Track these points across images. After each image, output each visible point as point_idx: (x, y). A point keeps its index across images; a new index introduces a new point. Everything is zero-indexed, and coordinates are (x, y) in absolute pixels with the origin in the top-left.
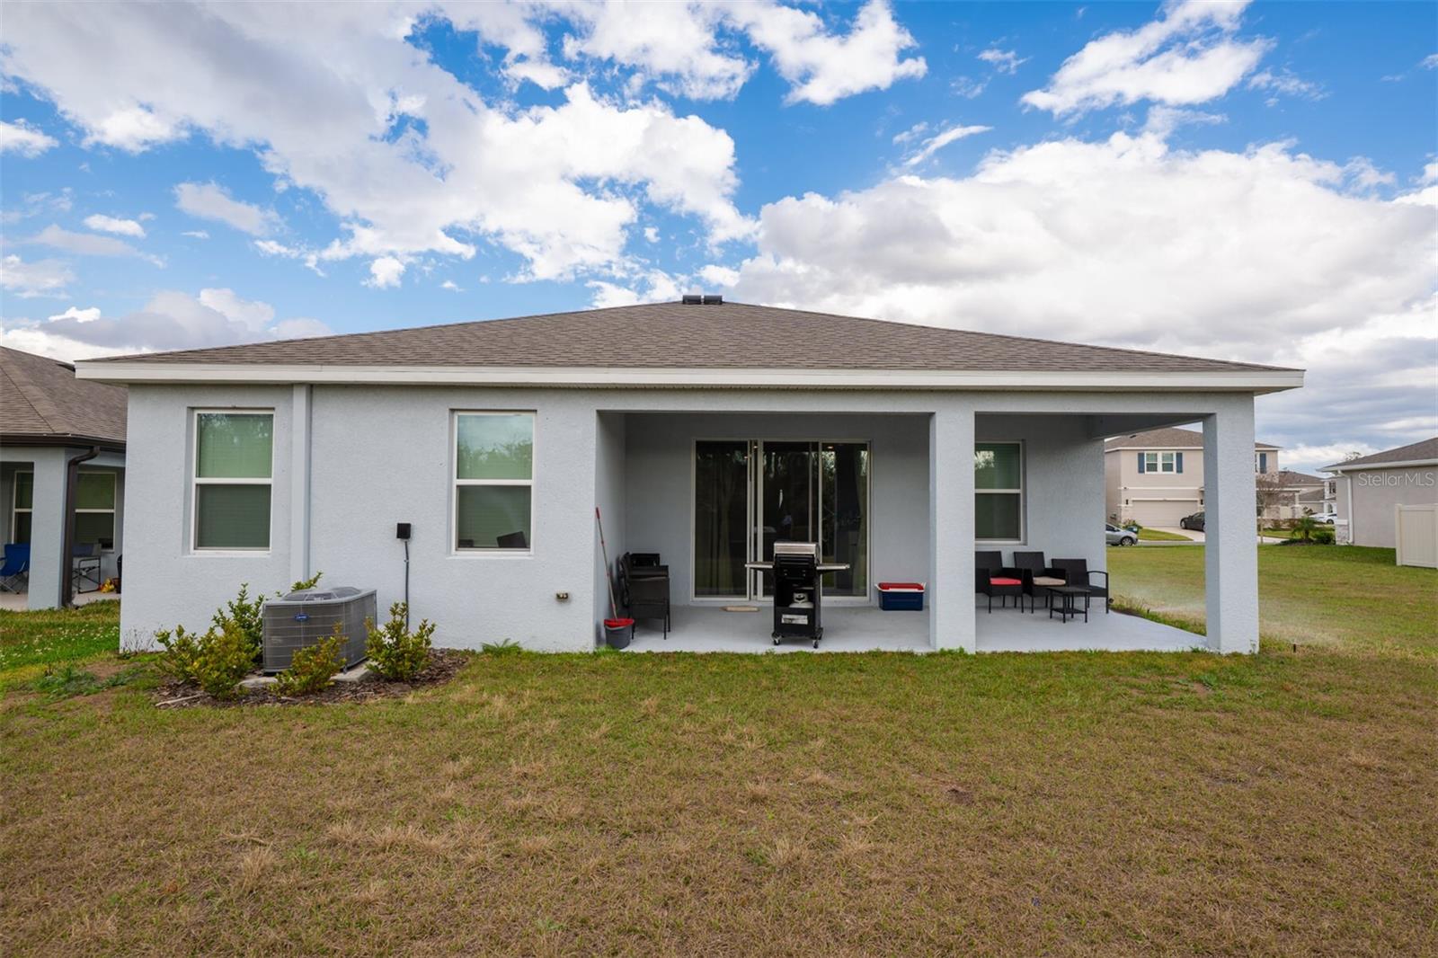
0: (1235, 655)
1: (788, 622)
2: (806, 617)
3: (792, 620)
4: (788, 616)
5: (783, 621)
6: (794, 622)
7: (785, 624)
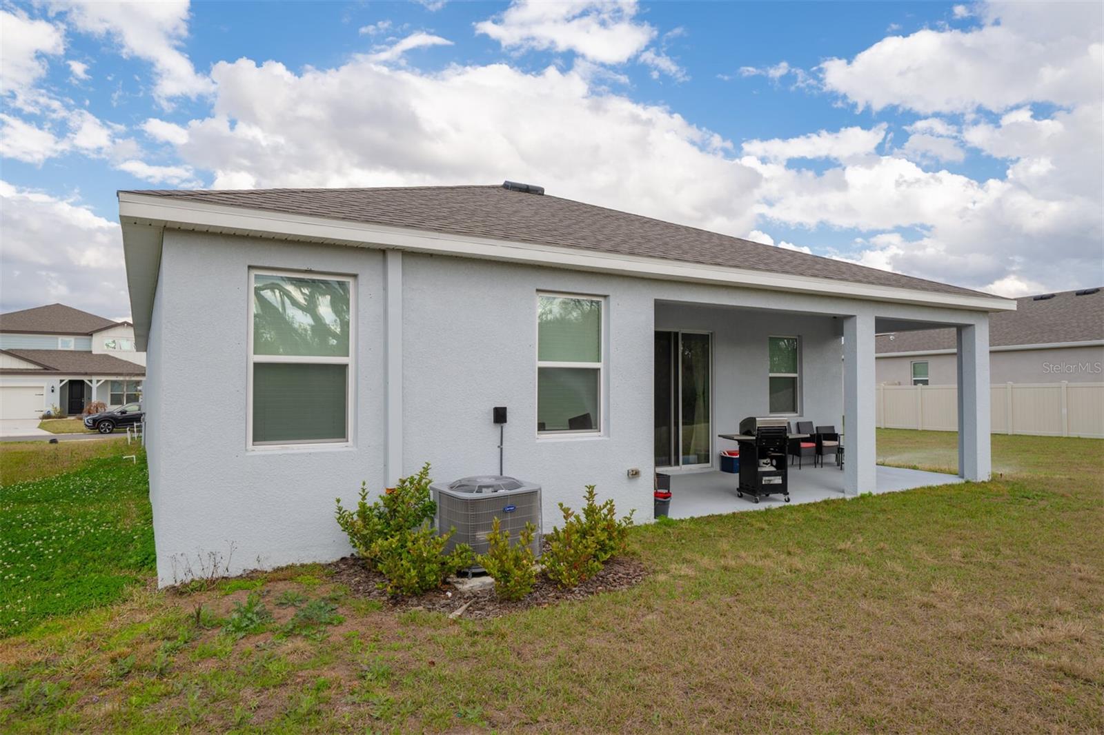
0: (983, 482)
1: (767, 483)
2: (780, 477)
3: (770, 480)
4: (767, 478)
5: (763, 483)
6: (772, 483)
7: (765, 485)
